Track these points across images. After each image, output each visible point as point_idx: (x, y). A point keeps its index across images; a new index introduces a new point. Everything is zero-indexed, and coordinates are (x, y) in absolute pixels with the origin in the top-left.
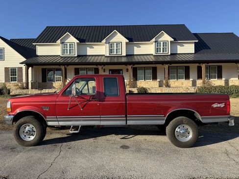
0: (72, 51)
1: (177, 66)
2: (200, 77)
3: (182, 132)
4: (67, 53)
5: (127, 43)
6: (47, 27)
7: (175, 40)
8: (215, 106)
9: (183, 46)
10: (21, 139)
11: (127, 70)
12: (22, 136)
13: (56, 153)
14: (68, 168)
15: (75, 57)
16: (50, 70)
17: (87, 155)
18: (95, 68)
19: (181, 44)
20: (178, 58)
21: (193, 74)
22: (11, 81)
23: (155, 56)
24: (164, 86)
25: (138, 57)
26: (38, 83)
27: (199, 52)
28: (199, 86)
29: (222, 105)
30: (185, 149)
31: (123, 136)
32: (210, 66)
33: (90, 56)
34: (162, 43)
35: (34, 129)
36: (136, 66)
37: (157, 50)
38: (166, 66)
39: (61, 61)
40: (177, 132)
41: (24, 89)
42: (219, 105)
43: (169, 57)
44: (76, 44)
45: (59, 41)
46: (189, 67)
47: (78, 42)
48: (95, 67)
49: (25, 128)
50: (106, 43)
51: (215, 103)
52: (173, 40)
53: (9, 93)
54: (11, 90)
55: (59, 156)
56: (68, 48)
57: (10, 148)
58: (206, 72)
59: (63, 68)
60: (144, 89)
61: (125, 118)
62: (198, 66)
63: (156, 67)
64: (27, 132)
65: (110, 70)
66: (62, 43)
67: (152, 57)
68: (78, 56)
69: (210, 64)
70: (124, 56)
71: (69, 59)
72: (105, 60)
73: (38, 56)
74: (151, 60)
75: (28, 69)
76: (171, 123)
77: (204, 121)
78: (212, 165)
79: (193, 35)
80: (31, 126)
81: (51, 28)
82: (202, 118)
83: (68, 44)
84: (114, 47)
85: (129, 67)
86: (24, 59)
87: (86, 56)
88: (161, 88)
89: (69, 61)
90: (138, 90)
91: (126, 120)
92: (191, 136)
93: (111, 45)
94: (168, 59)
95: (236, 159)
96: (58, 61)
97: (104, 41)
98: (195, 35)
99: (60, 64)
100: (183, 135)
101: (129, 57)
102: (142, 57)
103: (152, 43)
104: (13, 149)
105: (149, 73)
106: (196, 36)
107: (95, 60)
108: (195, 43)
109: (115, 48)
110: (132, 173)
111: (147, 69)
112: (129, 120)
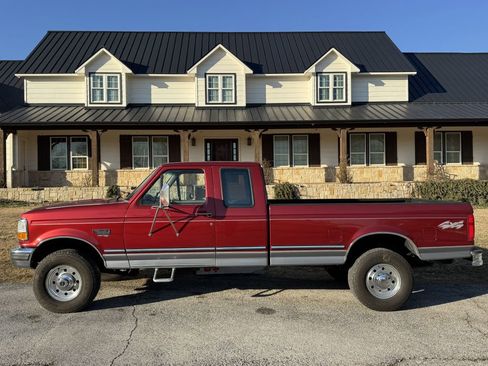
0: (113, 94)
1: (367, 133)
2: (420, 158)
3: (379, 278)
4: (102, 99)
5: (248, 77)
6: (50, 33)
7: (363, 69)
8: (445, 226)
9: (383, 84)
10: (50, 297)
11: (250, 141)
12: (52, 292)
14: (164, 349)
15: (122, 109)
18: (170, 136)
19: (378, 81)
20: (371, 114)
21: (406, 152)
23: (315, 107)
24: (338, 180)
25: (276, 109)
26: (30, 172)
27: (420, 99)
28: (419, 179)
29: (459, 225)
30: (387, 313)
31: (257, 291)
32: (444, 132)
33: (158, 106)
34: (331, 76)
35: (78, 277)
36: (270, 132)
37: (321, 94)
38: (343, 133)
39: (88, 118)
40: (370, 278)
42: (452, 225)
43: (348, 110)
44: (124, 78)
45: (81, 70)
46: (395, 134)
48: (171, 132)
49: (57, 274)
50: (198, 75)
51: (445, 220)
52: (358, 70)
55: (138, 329)
56: (105, 87)
57: (27, 316)
58: (436, 147)
59: (92, 135)
60: (291, 186)
61: (266, 252)
62: (417, 133)
63: (318, 135)
64: (62, 283)
65: (207, 141)
66: (89, 74)
67: (308, 109)
68: (130, 106)
69: (443, 129)
70: (241, 108)
71: (107, 113)
72: (198, 118)
73: (28, 105)
74: (307, 119)
75: (5, 138)
76: (358, 260)
77: (423, 257)
78: (437, 339)
79: (404, 58)
80: (71, 269)
81: (58, 36)
82: (420, 252)
83: (105, 77)
84: (217, 85)
85: (256, 135)
87: (149, 105)
88: (330, 184)
89: (108, 120)
90: (276, 188)
91: (269, 256)
92: (398, 287)
93: (210, 81)
94: (346, 116)
95: (483, 329)
96: (81, 120)
97: (193, 70)
98: (411, 57)
99: (84, 126)
100: (383, 285)
101: (254, 110)
102: (284, 109)
103: (309, 77)
104: (34, 317)
105: (302, 148)
106: (413, 59)
107: (173, 116)
108: (410, 78)
109: (220, 87)
110: (288, 354)
111: (296, 139)
112: (275, 255)
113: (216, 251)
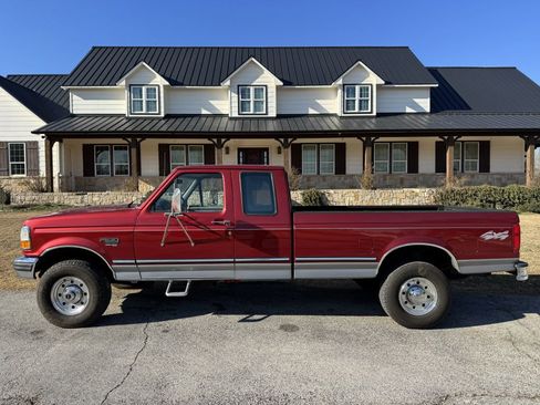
0: (152, 106)
1: (391, 143)
4: (142, 110)
5: (278, 88)
6: (94, 48)
8: (488, 236)
10: (55, 310)
11: (279, 150)
12: (58, 305)
13: (137, 343)
14: (169, 378)
15: (160, 119)
16: (103, 148)
17: (208, 347)
18: (205, 145)
22: (13, 173)
23: (341, 117)
24: (362, 187)
26: (76, 178)
29: (503, 236)
32: (463, 142)
34: (357, 88)
35: (85, 289)
36: (299, 141)
37: (347, 105)
39: (128, 127)
40: (403, 292)
41: (43, 191)
42: (496, 236)
43: (373, 120)
44: (162, 90)
45: (122, 83)
47: (167, 83)
48: (206, 141)
49: (63, 286)
50: (231, 87)
51: (488, 230)
52: (383, 82)
53: (8, 202)
54: (13, 195)
55: (145, 350)
56: (144, 99)
57: (29, 331)
58: (456, 156)
61: (290, 265)
62: (437, 142)
64: (68, 296)
65: (240, 150)
66: (130, 86)
67: (335, 120)
68: (168, 117)
69: (463, 138)
70: (272, 118)
71: (146, 123)
72: (230, 127)
73: (74, 116)
74: (334, 128)
75: (51, 146)
77: (462, 270)
78: (482, 366)
79: (428, 72)
80: (78, 281)
81: (102, 50)
82: (459, 265)
83: (144, 89)
84: (249, 97)
86: (41, 123)
89: (147, 129)
90: (303, 195)
91: (293, 269)
93: (243, 93)
94: (371, 125)
95: (532, 353)
96: (121, 129)
97: (227, 82)
99: (125, 135)
101: (284, 121)
103: (336, 89)
104: (37, 333)
105: (329, 157)
106: (434, 73)
107: (207, 126)
108: (432, 90)
109: (252, 99)
110: (312, 387)
111: (324, 148)
112: (299, 268)
113: (234, 262)
